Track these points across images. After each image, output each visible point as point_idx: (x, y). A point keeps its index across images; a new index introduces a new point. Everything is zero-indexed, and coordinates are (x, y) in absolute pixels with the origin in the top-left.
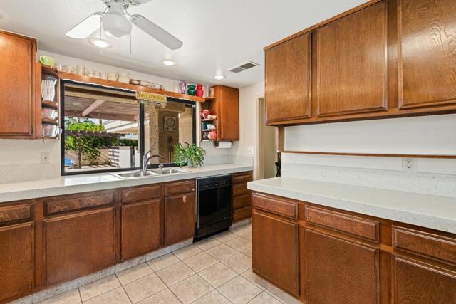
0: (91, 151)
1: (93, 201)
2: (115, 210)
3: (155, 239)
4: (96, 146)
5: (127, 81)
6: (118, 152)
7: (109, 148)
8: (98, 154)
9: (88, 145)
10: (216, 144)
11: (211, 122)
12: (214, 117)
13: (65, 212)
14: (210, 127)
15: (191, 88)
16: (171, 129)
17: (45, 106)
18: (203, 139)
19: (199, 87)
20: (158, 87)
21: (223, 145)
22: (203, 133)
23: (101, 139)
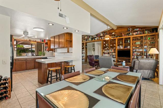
0: (19, 54)
1: (22, 60)
2: (26, 62)
3: (33, 67)
4: (21, 52)
5: (28, 40)
6: (28, 54)
7: (25, 53)
8: (21, 55)
9: (18, 52)
10: (49, 51)
11: (47, 47)
12: (48, 46)
13: (18, 61)
14: (47, 48)
15: (42, 40)
16: (40, 48)
17: (15, 45)
18: (45, 50)
19: (45, 40)
20: (35, 41)
21: (50, 52)
22: (45, 49)
23: (22, 50)
